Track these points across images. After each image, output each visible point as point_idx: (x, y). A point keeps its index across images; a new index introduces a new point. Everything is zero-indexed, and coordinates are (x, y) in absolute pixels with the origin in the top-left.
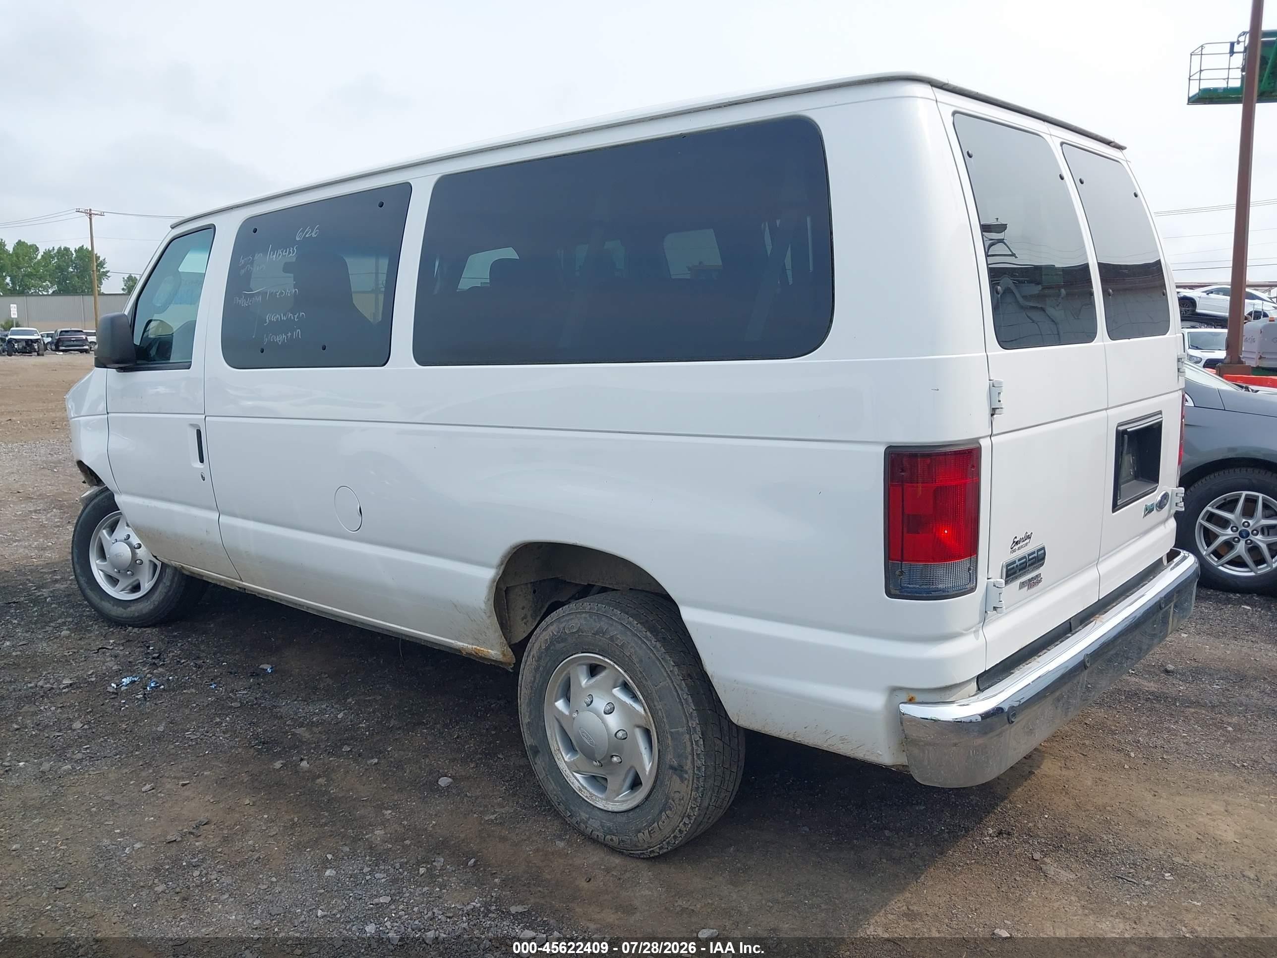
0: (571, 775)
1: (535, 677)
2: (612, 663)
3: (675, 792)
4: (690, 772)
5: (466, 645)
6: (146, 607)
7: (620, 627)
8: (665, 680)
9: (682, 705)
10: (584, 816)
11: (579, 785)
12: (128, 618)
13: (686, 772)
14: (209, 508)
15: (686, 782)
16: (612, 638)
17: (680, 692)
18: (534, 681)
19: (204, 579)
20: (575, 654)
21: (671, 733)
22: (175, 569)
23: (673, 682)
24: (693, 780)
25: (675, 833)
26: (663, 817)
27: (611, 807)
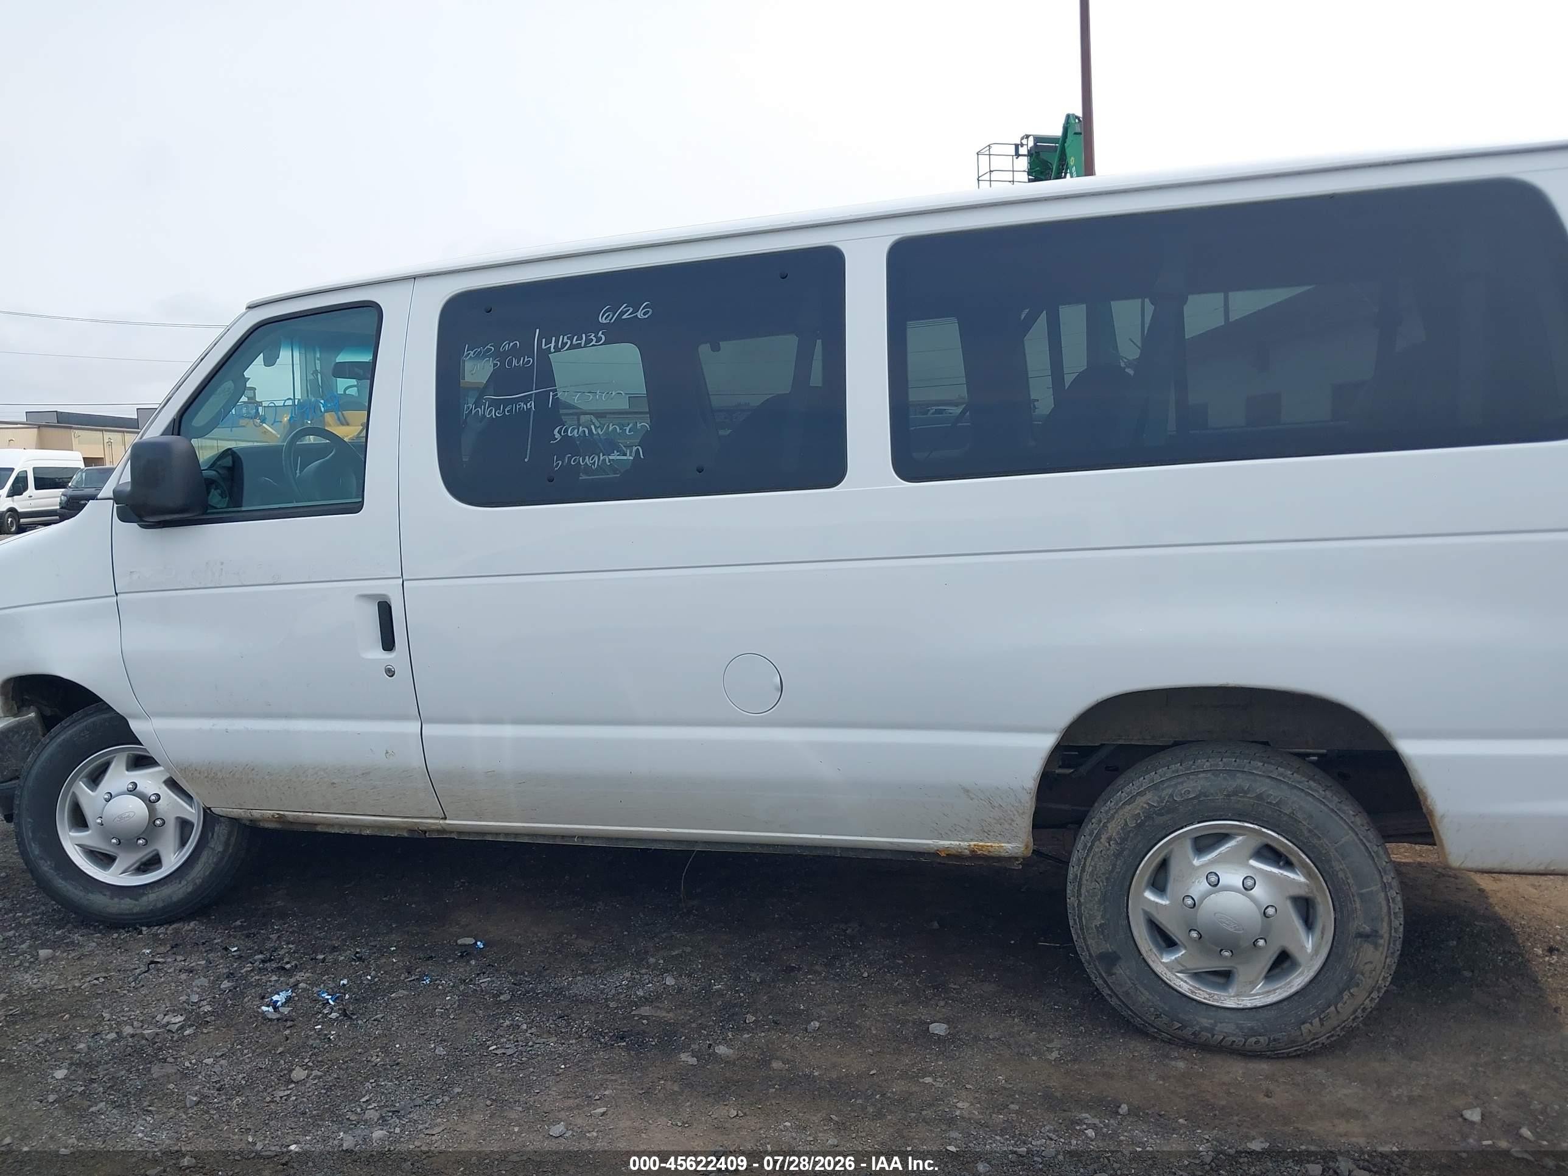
0: (1174, 977)
1: (1114, 866)
2: (1256, 827)
3: (1366, 963)
4: (1386, 936)
5: (957, 843)
6: (178, 891)
7: (1268, 781)
8: (1348, 834)
9: (1373, 860)
10: (1206, 1022)
11: (1189, 987)
12: (143, 913)
13: (1382, 937)
14: (400, 717)
15: (1381, 949)
16: (1260, 797)
17: (1368, 844)
18: (1112, 871)
19: (319, 829)
20: (1186, 826)
21: (1361, 895)
22: (234, 821)
23: (1357, 834)
24: (1389, 944)
25: (1357, 1014)
26: (1346, 997)
27: (1247, 1002)
